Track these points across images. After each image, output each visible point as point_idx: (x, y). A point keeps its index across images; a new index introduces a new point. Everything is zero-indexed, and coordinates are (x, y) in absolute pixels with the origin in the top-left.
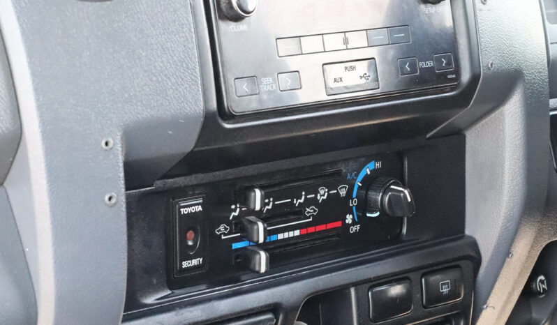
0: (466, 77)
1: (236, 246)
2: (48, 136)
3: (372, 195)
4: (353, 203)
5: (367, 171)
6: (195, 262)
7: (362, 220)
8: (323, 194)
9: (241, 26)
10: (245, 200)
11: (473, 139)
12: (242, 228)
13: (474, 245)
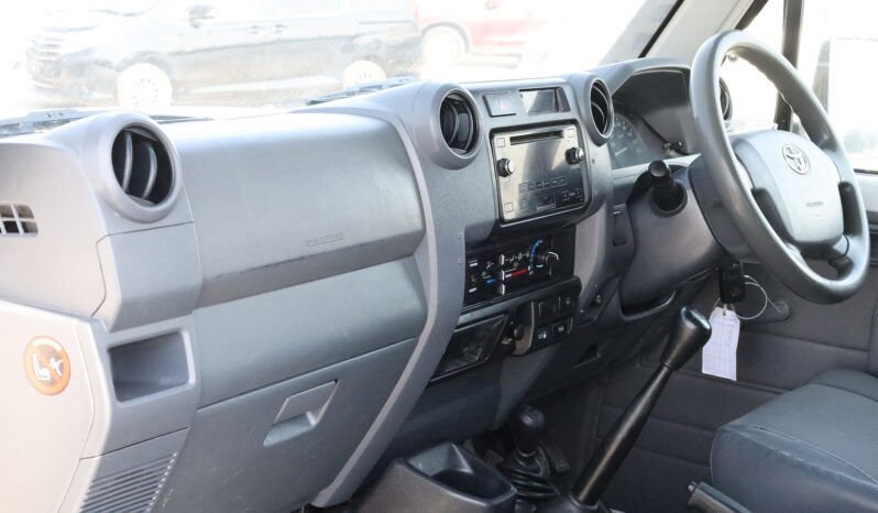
0: (586, 199)
1: (489, 282)
2: (437, 233)
3: (539, 257)
4: (531, 260)
5: (537, 244)
6: (474, 290)
7: (534, 268)
8: (520, 257)
9: (507, 179)
10: (496, 259)
11: (580, 229)
12: (494, 273)
13: (578, 280)
